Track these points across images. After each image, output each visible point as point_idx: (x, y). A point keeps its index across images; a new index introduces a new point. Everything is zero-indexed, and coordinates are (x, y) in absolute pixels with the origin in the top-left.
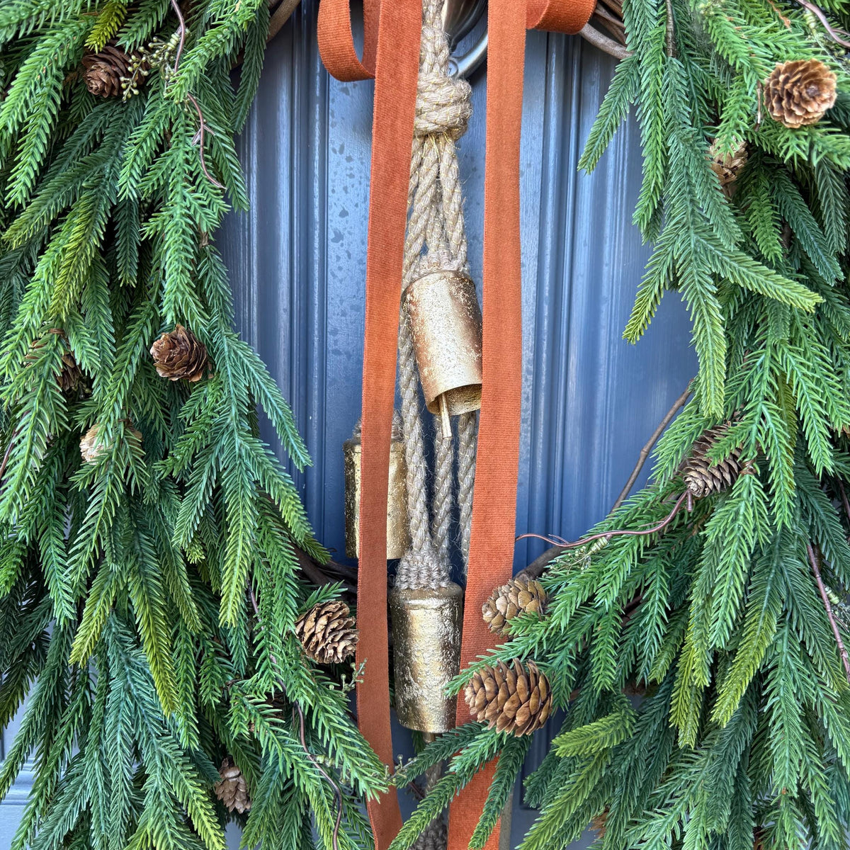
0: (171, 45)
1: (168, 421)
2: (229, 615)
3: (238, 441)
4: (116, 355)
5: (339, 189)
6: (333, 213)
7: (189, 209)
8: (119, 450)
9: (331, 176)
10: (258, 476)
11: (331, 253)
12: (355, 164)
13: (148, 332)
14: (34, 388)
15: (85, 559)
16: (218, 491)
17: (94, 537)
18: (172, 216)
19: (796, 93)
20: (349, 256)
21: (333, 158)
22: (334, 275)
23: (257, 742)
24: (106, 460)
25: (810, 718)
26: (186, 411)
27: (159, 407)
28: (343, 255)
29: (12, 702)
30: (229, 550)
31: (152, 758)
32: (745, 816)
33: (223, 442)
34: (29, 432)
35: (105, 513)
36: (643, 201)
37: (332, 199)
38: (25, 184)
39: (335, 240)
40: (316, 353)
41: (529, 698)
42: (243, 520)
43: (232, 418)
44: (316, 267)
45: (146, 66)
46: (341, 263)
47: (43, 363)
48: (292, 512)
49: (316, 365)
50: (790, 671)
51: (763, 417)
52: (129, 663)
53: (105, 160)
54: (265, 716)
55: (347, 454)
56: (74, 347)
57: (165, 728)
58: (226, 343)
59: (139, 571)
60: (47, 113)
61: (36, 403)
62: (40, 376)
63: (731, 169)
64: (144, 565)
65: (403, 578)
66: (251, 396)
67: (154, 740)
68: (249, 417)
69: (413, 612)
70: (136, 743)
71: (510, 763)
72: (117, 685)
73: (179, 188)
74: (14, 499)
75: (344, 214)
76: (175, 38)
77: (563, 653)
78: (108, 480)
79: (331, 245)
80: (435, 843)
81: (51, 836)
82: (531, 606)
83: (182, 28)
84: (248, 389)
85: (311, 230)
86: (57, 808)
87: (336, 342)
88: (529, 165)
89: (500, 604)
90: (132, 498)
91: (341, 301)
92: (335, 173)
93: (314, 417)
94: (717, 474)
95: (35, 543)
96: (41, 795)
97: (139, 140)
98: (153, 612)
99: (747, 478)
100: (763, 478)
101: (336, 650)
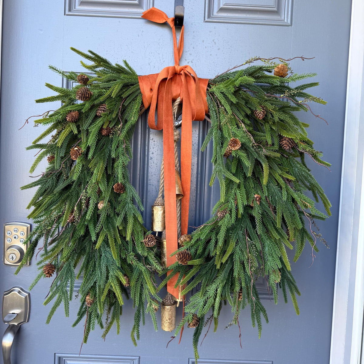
0: (119, 127)
1: (115, 201)
2: (128, 238)
3: (130, 205)
4: (107, 188)
5: (152, 148)
6: (150, 153)
7: (123, 161)
8: (106, 206)
9: (150, 145)
10: (134, 212)
11: (150, 162)
12: (156, 142)
13: (113, 183)
14: (93, 194)
15: (99, 228)
16: (126, 215)
17: (101, 224)
18: (120, 162)
19: (233, 145)
20: (154, 163)
21: (151, 141)
22: (150, 167)
24: (104, 208)
25: (243, 264)
26: (120, 199)
27: (114, 198)
28: (152, 162)
30: (128, 226)
31: (111, 269)
32: (229, 283)
33: (127, 205)
34: (92, 203)
35: (103, 219)
36: (213, 158)
37: (150, 150)
38: (91, 155)
39: (150, 159)
40: (145, 185)
42: (131, 221)
43: (129, 201)
44: (146, 165)
46: (152, 164)
48: (140, 219)
49: (145, 188)
50: (239, 254)
51: (232, 202)
52: (106, 250)
53: (105, 149)
54: (134, 259)
55: (152, 208)
56: (100, 186)
57: (113, 263)
58: (128, 185)
59: (109, 231)
60: (95, 141)
61: (93, 197)
62: (94, 192)
63: (229, 153)
65: (163, 235)
66: (133, 196)
67: (111, 265)
68: (132, 200)
69: (164, 242)
70: (107, 266)
71: (183, 272)
72: (103, 255)
73: (121, 156)
74: (89, 215)
75: (153, 153)
76: (120, 126)
77: (193, 249)
78: (104, 212)
79: (150, 160)
80: (169, 297)
81: (88, 287)
82: (188, 240)
83: (121, 124)
84: (132, 195)
85: (145, 157)
87: (150, 182)
88: (195, 143)
89: (182, 239)
90: (108, 216)
91: (152, 173)
92: (151, 144)
93: (145, 200)
94: (222, 213)
96: (86, 279)
98: (112, 239)
99: (228, 214)
100: (230, 214)
101: (151, 244)
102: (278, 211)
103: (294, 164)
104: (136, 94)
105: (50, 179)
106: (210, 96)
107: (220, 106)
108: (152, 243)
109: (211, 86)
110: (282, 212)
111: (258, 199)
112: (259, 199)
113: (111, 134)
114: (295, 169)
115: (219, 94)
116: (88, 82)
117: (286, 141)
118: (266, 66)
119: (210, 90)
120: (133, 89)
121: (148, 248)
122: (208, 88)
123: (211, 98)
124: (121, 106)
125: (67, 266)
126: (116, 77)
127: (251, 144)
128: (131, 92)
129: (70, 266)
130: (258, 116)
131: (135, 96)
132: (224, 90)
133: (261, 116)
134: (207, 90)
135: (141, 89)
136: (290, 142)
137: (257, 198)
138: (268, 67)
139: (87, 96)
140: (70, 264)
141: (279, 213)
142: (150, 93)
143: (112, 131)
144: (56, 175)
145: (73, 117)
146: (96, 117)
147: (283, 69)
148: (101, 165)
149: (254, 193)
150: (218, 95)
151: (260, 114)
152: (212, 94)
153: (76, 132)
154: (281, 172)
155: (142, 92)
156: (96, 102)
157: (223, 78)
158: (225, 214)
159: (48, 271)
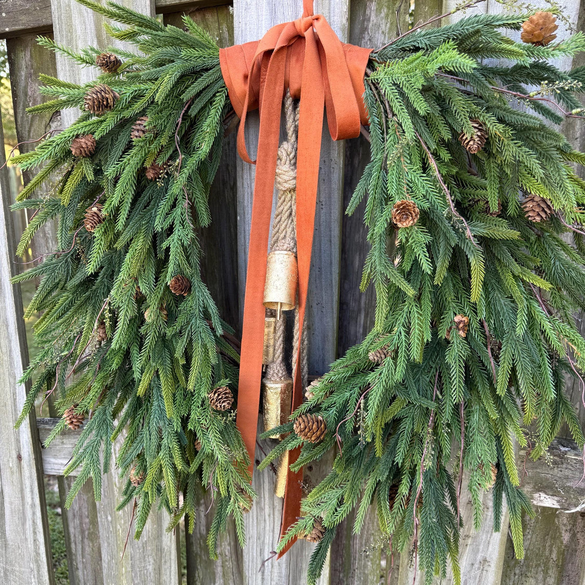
0: (176, 164)
2: (191, 387)
3: (198, 321)
4: (155, 286)
8: (157, 319)
14: (125, 301)
15: (144, 359)
16: (191, 339)
17: (147, 351)
19: (398, 218)
23: (195, 433)
24: (152, 323)
26: (182, 306)
29: (122, 403)
30: (193, 362)
31: (165, 433)
33: (193, 321)
34: (123, 317)
35: (151, 343)
41: (317, 431)
42: (198, 352)
43: (196, 313)
45: (167, 173)
47: (129, 291)
51: (400, 333)
56: (140, 284)
58: (196, 282)
59: (163, 364)
60: (130, 193)
61: (126, 306)
62: (128, 296)
64: (165, 361)
66: (204, 304)
73: (177, 226)
74: (118, 341)
76: (178, 161)
78: (153, 330)
83: (180, 157)
84: (203, 301)
86: (135, 445)
90: (162, 337)
94: (378, 355)
95: (129, 348)
96: (130, 439)
97: (164, 205)
98: (167, 380)
99: (389, 358)
100: (395, 359)
101: (221, 406)
102: (503, 357)
103: (554, 253)
104: (215, 89)
105: (61, 262)
106: (371, 89)
107: (390, 116)
108: (223, 405)
109: (376, 64)
110: (513, 360)
111: (461, 325)
112: (465, 326)
113: (160, 178)
114: (554, 263)
115: (388, 88)
116: (120, 68)
117: (535, 204)
118: (505, 16)
119: (373, 75)
120: (207, 80)
121: (214, 411)
122: (369, 71)
123: (374, 95)
124: (180, 120)
125: (100, 413)
126: (172, 56)
127: (445, 213)
128: (201, 87)
129: (104, 414)
130: (467, 146)
131: (211, 94)
132: (402, 79)
133: (474, 146)
134: (366, 75)
135: (224, 77)
136: (543, 205)
137: (460, 323)
138: (508, 20)
139: (105, 103)
140: (105, 411)
141: (504, 362)
142: (243, 85)
143: (162, 173)
144: (72, 255)
145: (83, 148)
146: (129, 146)
147: (544, 23)
148: (140, 244)
149: (454, 312)
150: (386, 88)
151: (471, 143)
152: (375, 85)
153: (90, 177)
154: (520, 270)
155: (226, 84)
156: (127, 114)
157: (404, 46)
158: (383, 356)
159: (70, 419)
